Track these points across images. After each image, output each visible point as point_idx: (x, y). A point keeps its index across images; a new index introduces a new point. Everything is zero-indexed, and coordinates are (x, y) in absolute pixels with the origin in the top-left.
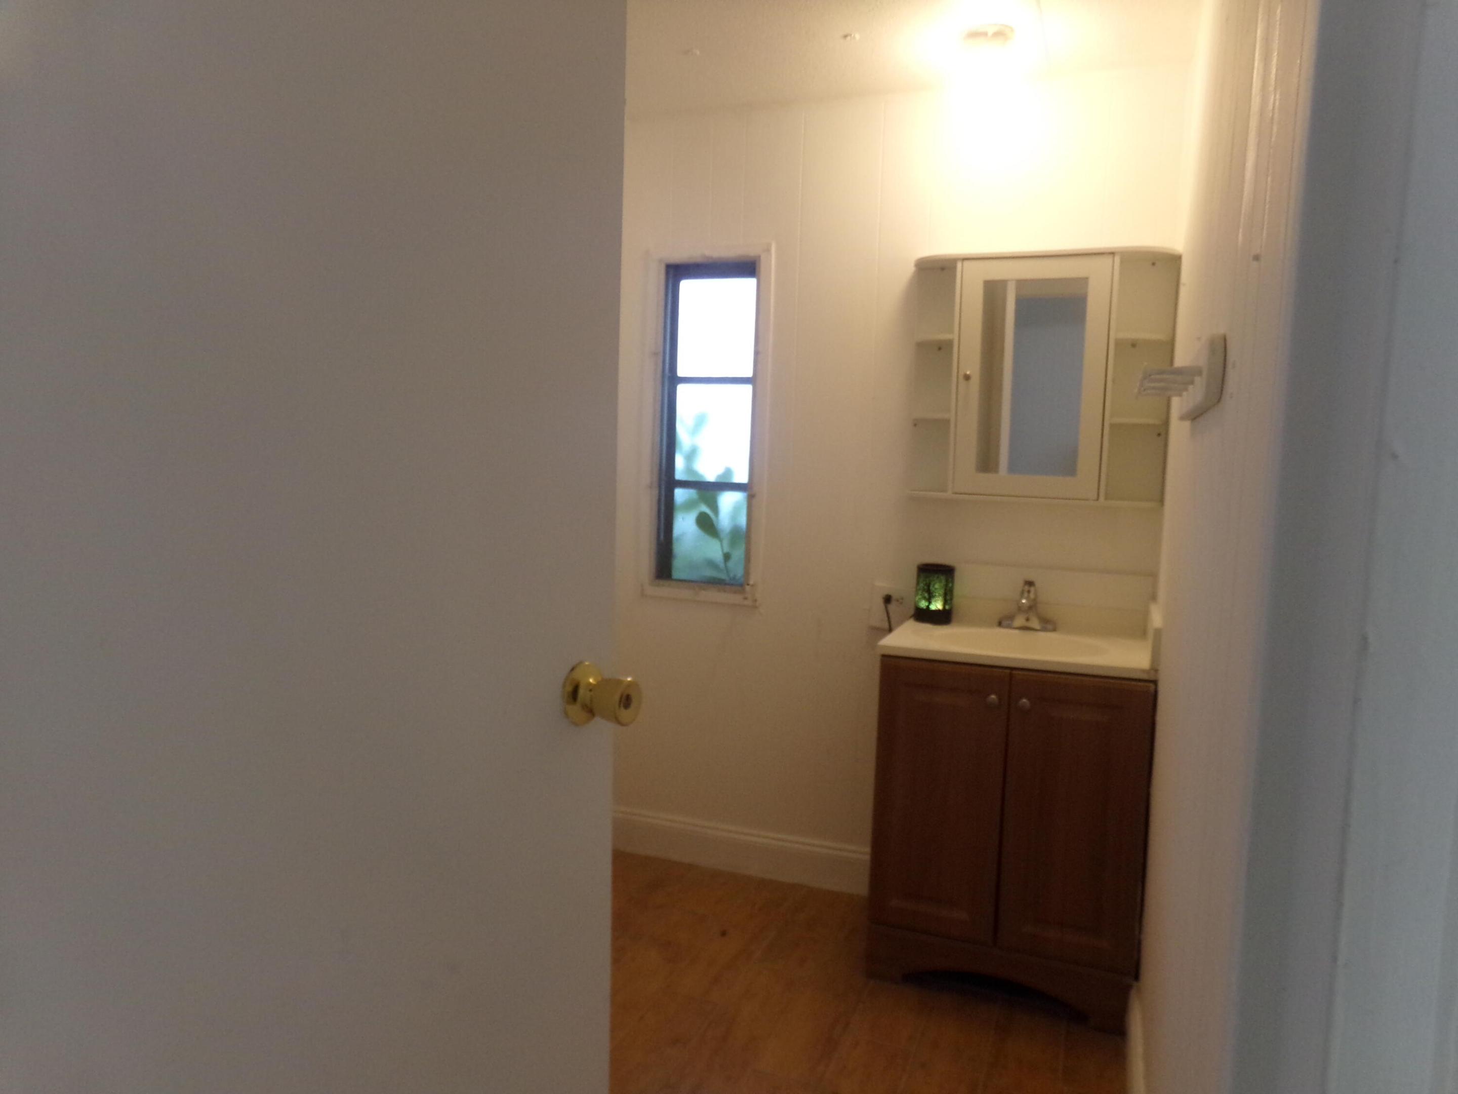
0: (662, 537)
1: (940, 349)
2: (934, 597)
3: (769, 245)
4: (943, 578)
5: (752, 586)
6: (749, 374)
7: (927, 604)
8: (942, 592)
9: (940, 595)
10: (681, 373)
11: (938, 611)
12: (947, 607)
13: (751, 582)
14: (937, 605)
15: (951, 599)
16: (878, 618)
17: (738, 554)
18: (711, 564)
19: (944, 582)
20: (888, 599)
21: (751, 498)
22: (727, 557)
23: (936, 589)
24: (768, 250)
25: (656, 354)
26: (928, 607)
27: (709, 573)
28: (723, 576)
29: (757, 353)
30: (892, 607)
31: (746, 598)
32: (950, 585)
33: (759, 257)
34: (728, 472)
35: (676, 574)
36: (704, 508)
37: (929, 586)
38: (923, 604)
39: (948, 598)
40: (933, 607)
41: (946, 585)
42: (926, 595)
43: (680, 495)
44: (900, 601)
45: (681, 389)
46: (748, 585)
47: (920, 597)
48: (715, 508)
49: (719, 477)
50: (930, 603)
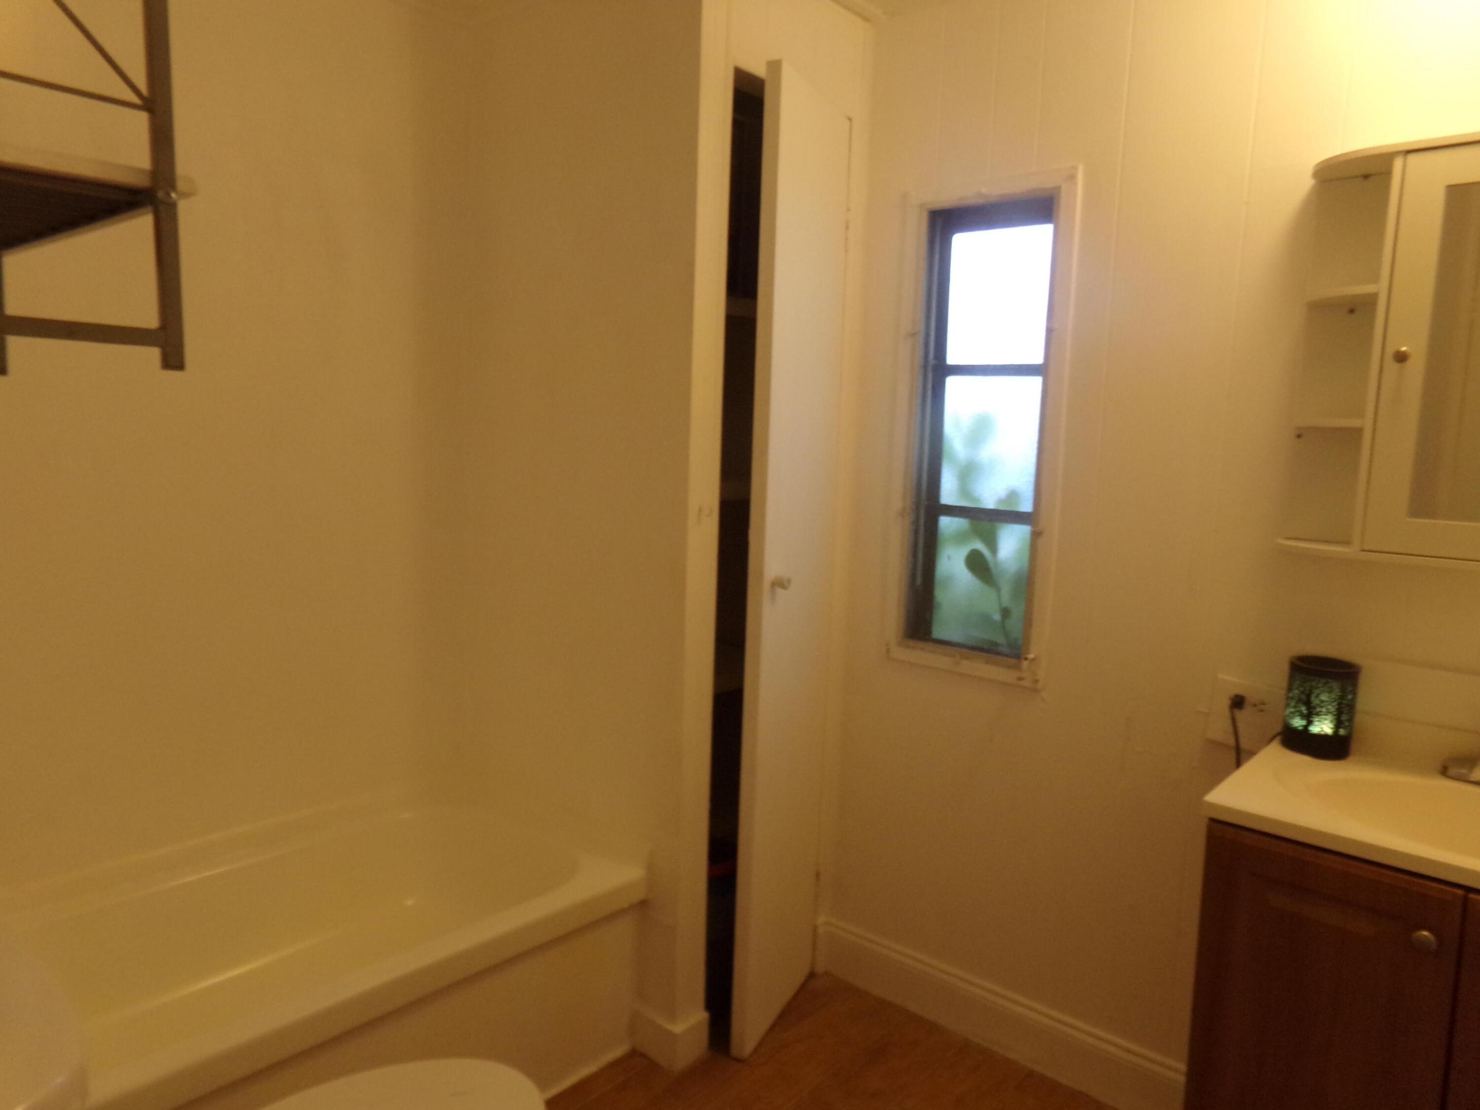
0: (919, 580)
1: (1352, 311)
2: (1318, 714)
3: (1075, 168)
4: (1335, 685)
5: (1034, 660)
6: (1038, 358)
7: (1304, 723)
8: (1332, 708)
9: (1328, 713)
10: (952, 359)
11: (1322, 738)
12: (1342, 732)
13: (1031, 656)
14: (1323, 726)
15: (1351, 720)
16: (1220, 729)
17: (1018, 613)
18: (986, 619)
19: (1337, 692)
20: (1238, 702)
21: (1036, 535)
22: (1006, 613)
23: (1322, 702)
24: (1072, 178)
25: (913, 335)
26: (1306, 727)
27: (979, 634)
28: (1000, 639)
29: (1050, 331)
30: (1242, 716)
31: (1020, 679)
32: (1350, 697)
33: (1058, 188)
34: (1013, 495)
35: (940, 631)
36: (979, 546)
37: (1309, 696)
38: (1298, 723)
39: (1344, 717)
40: (1315, 729)
41: (1342, 697)
42: (1304, 709)
43: (946, 523)
44: (1259, 706)
45: (952, 383)
46: (1026, 659)
47: (1292, 710)
48: (992, 544)
49: (1000, 501)
50: (1310, 723)
